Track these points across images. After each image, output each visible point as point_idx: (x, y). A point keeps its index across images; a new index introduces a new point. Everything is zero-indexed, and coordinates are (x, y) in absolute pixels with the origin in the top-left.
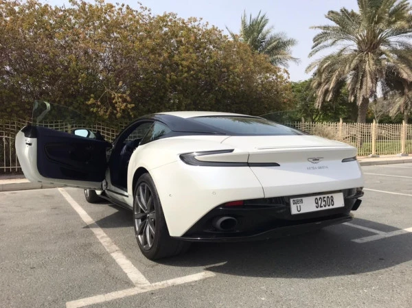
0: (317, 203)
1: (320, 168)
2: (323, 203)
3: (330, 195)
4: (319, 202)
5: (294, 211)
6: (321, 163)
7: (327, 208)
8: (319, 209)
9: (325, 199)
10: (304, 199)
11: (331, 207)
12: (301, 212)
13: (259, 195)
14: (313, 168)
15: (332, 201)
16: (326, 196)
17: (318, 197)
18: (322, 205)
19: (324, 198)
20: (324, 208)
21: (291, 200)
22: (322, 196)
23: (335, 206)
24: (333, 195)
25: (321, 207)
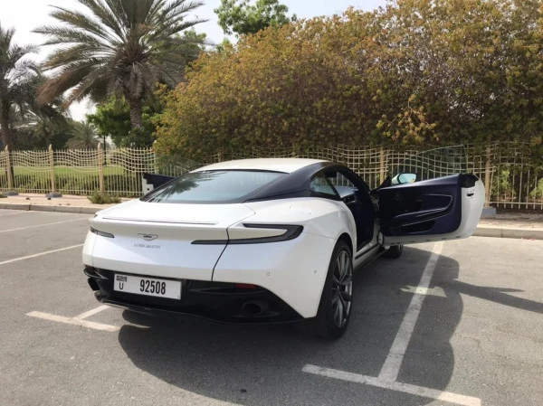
2: (150, 288)
3: (161, 281)
4: (146, 285)
5: (116, 288)
7: (155, 294)
8: (144, 293)
9: (155, 284)
10: (129, 277)
11: (160, 295)
15: (164, 288)
16: (156, 280)
17: (145, 279)
18: (149, 289)
19: (153, 282)
20: (150, 294)
21: (116, 275)
22: (150, 280)
23: (165, 296)
24: (166, 282)
25: (147, 291)
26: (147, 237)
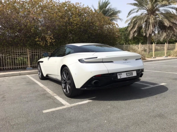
0: (127, 75)
1: (128, 62)
2: (129, 75)
3: (131, 72)
4: (128, 74)
5: (119, 77)
6: (128, 61)
7: (130, 76)
8: (128, 77)
10: (122, 73)
11: (132, 76)
12: (121, 78)
13: (107, 72)
14: (125, 63)
15: (132, 74)
16: (130, 72)
17: (127, 72)
20: (129, 76)
21: (118, 74)
22: (128, 72)
24: (133, 72)
25: (128, 76)
26: (126, 60)
